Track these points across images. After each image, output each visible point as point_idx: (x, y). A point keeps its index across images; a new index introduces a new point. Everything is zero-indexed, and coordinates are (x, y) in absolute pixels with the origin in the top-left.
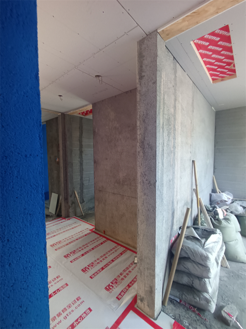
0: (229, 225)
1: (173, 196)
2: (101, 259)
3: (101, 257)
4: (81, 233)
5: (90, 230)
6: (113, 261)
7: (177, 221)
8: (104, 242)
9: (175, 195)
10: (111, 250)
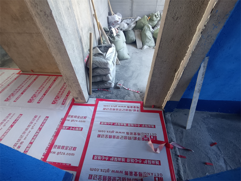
0: (120, 39)
1: (76, 25)
2: (40, 90)
3: (40, 88)
4: (9, 79)
5: (17, 74)
6: (50, 87)
7: (85, 46)
8: (36, 78)
9: (78, 23)
10: (45, 81)
